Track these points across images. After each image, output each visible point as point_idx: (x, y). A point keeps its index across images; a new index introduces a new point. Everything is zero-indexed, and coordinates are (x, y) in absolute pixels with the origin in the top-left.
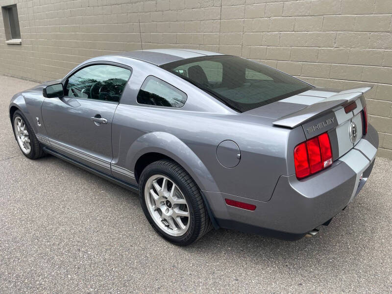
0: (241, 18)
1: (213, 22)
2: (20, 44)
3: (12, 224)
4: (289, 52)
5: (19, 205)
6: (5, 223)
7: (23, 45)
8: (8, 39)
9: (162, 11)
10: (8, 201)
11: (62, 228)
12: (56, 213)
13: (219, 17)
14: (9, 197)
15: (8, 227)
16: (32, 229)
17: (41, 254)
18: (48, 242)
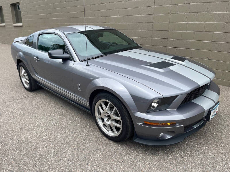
0: (169, 4)
1: (149, 8)
2: (22, 26)
3: (37, 144)
4: (204, 26)
5: (39, 130)
6: (32, 144)
7: (23, 27)
8: (14, 24)
10: (32, 127)
11: (71, 147)
13: (153, 4)
14: (31, 124)
15: (35, 147)
16: (52, 148)
17: (62, 167)
18: (65, 158)
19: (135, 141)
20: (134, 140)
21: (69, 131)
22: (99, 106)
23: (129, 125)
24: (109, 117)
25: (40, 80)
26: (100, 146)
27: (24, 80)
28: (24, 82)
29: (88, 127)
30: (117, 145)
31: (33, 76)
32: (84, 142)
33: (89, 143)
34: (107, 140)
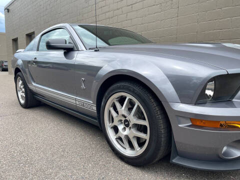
5: (20, 148)
9: (131, 20)
12: (56, 156)
19: (174, 161)
20: (173, 159)
21: (64, 151)
22: (111, 107)
23: (162, 131)
24: (126, 123)
25: (37, 89)
26: (110, 173)
27: (20, 94)
28: (20, 97)
29: (93, 146)
30: (140, 172)
31: (30, 86)
32: (84, 166)
33: (93, 167)
34: (122, 164)
